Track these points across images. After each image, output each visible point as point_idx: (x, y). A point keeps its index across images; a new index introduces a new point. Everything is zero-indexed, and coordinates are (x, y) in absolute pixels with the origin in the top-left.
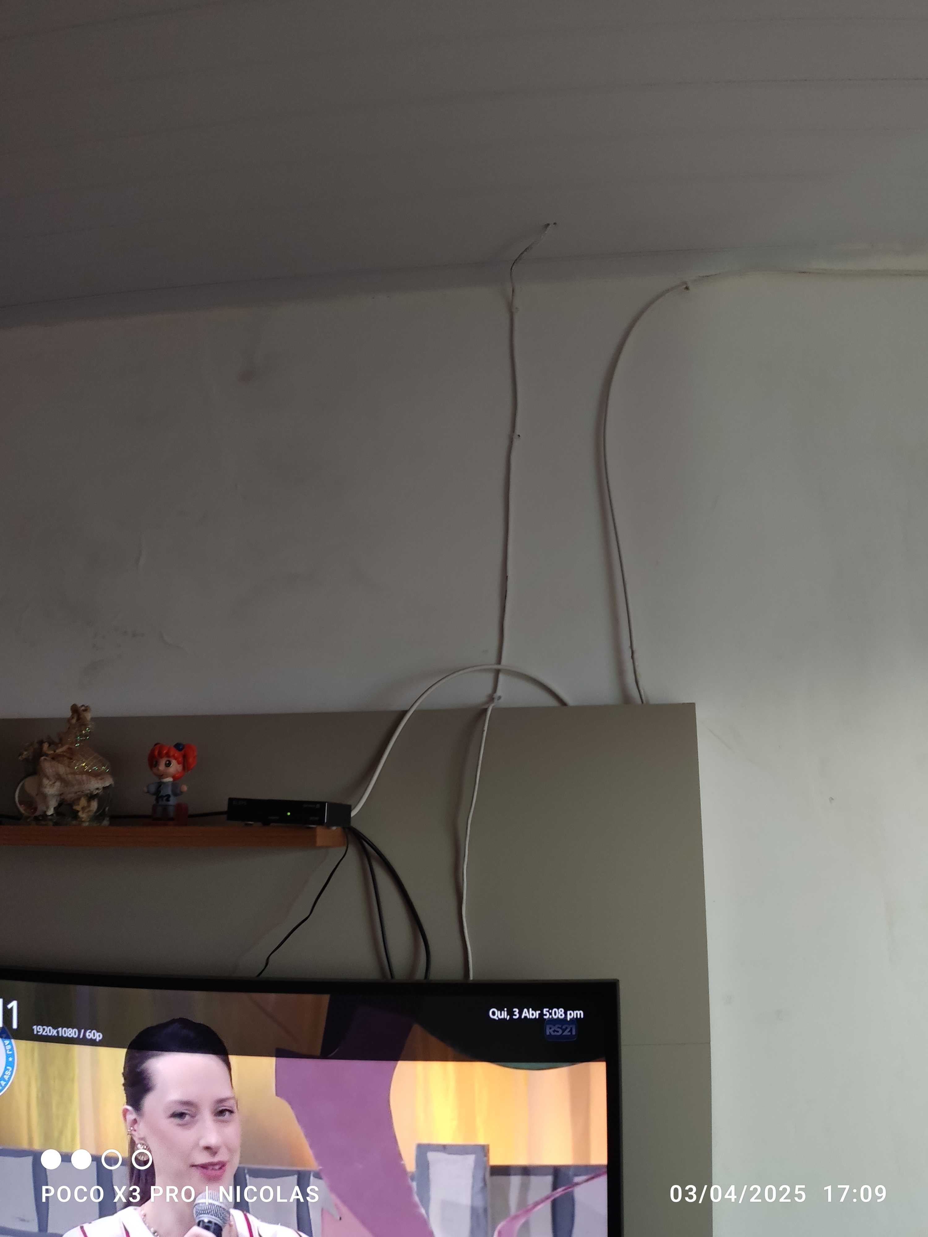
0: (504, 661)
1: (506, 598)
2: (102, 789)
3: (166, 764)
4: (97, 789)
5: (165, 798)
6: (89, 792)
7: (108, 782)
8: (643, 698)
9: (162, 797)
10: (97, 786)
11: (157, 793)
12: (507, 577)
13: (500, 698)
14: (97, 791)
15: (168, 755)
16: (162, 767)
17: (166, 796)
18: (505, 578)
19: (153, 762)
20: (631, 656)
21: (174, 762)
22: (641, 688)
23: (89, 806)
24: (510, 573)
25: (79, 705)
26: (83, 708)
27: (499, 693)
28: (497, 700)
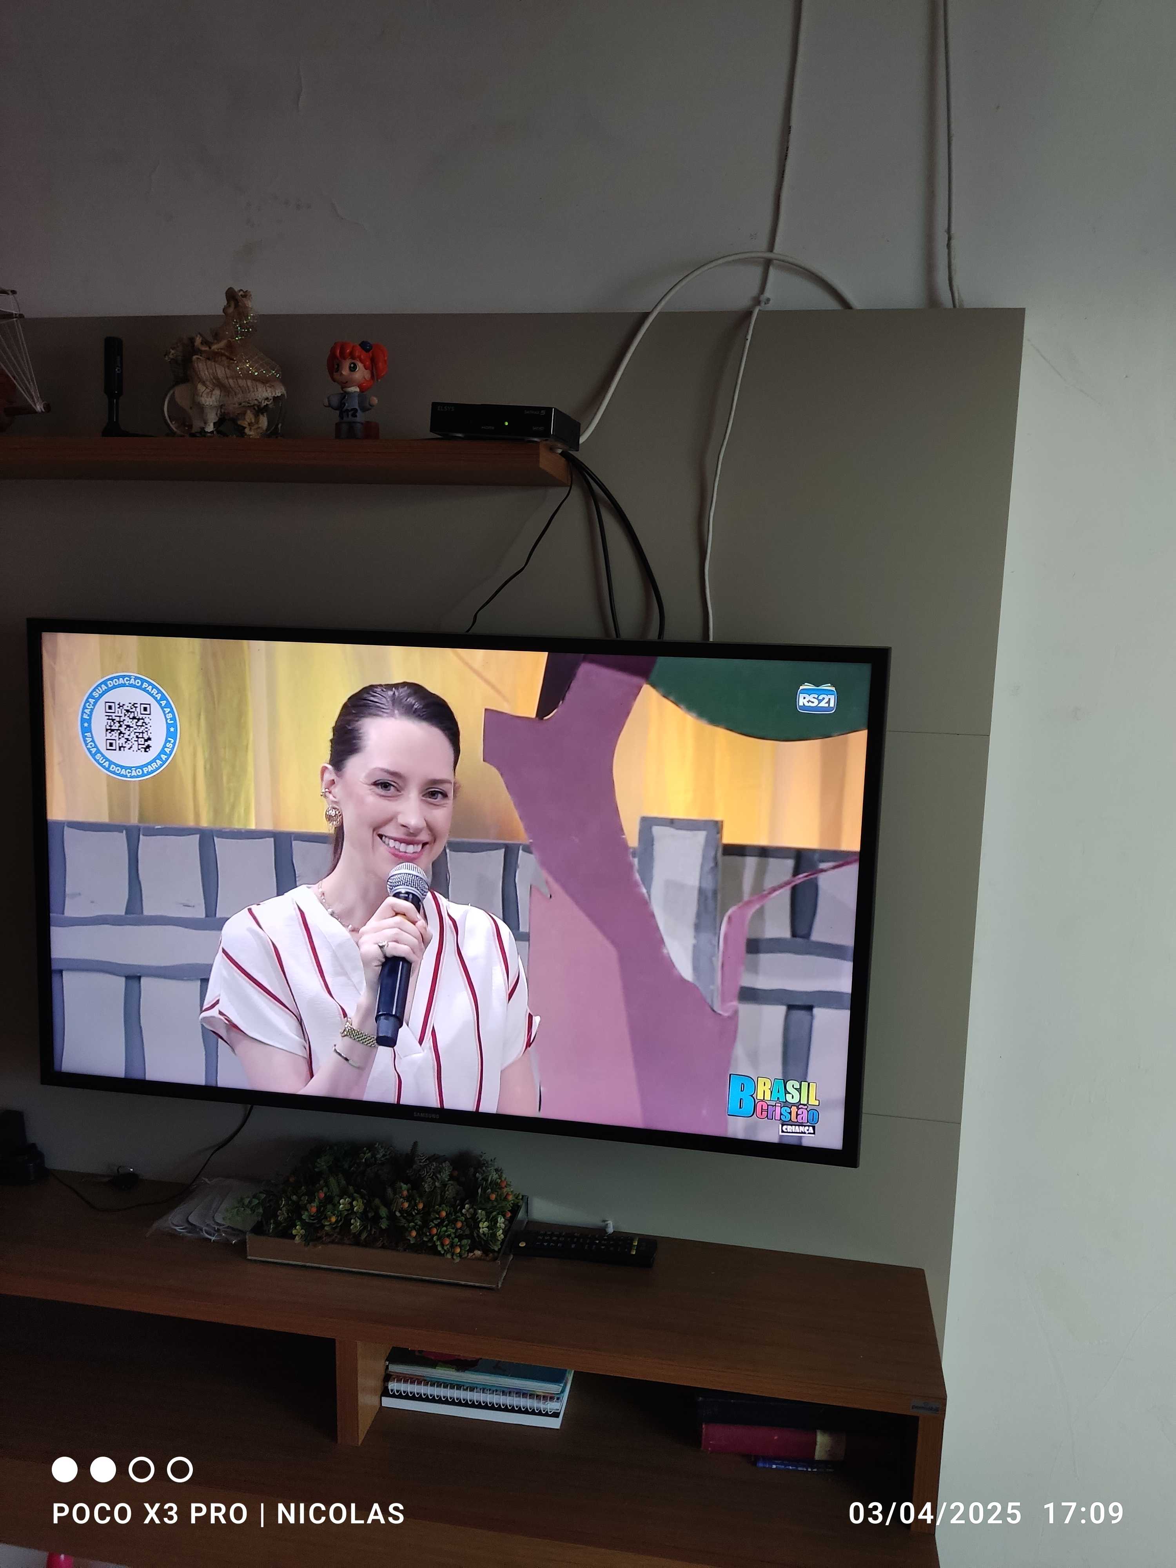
0: (777, 248)
1: (786, 159)
2: (272, 400)
3: (350, 367)
4: (267, 399)
5: (350, 413)
6: (256, 402)
7: (280, 391)
8: (957, 302)
9: (347, 411)
10: (265, 395)
11: (341, 407)
12: (790, 127)
13: (768, 300)
14: (266, 402)
15: (352, 356)
16: (345, 372)
17: (352, 409)
18: (786, 129)
19: (334, 366)
20: (946, 243)
21: (360, 366)
22: (955, 288)
23: (257, 422)
24: (794, 123)
25: (236, 290)
26: (241, 293)
27: (767, 294)
28: (764, 303)
